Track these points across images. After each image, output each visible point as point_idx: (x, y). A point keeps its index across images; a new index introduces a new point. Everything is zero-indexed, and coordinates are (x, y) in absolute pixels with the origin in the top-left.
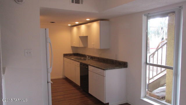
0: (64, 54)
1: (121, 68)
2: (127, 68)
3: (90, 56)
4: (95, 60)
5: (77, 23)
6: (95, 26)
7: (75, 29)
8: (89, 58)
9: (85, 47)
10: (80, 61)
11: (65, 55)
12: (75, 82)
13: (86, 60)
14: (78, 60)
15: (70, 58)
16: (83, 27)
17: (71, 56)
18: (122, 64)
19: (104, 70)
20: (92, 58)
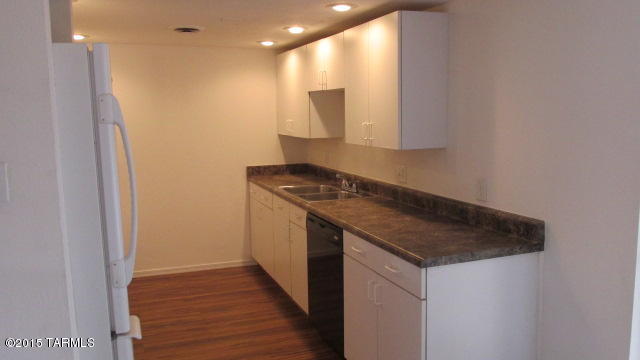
0: (248, 168)
1: (510, 253)
2: (542, 253)
3: (356, 178)
4: (378, 201)
5: (296, 30)
6: (378, 39)
7: (292, 59)
8: (351, 185)
9: (336, 140)
10: (309, 203)
11: (255, 173)
12: (289, 293)
13: (335, 197)
14: (300, 200)
15: (270, 187)
16: (325, 49)
17: (277, 177)
18: (512, 227)
19: (418, 264)
20: (366, 188)
